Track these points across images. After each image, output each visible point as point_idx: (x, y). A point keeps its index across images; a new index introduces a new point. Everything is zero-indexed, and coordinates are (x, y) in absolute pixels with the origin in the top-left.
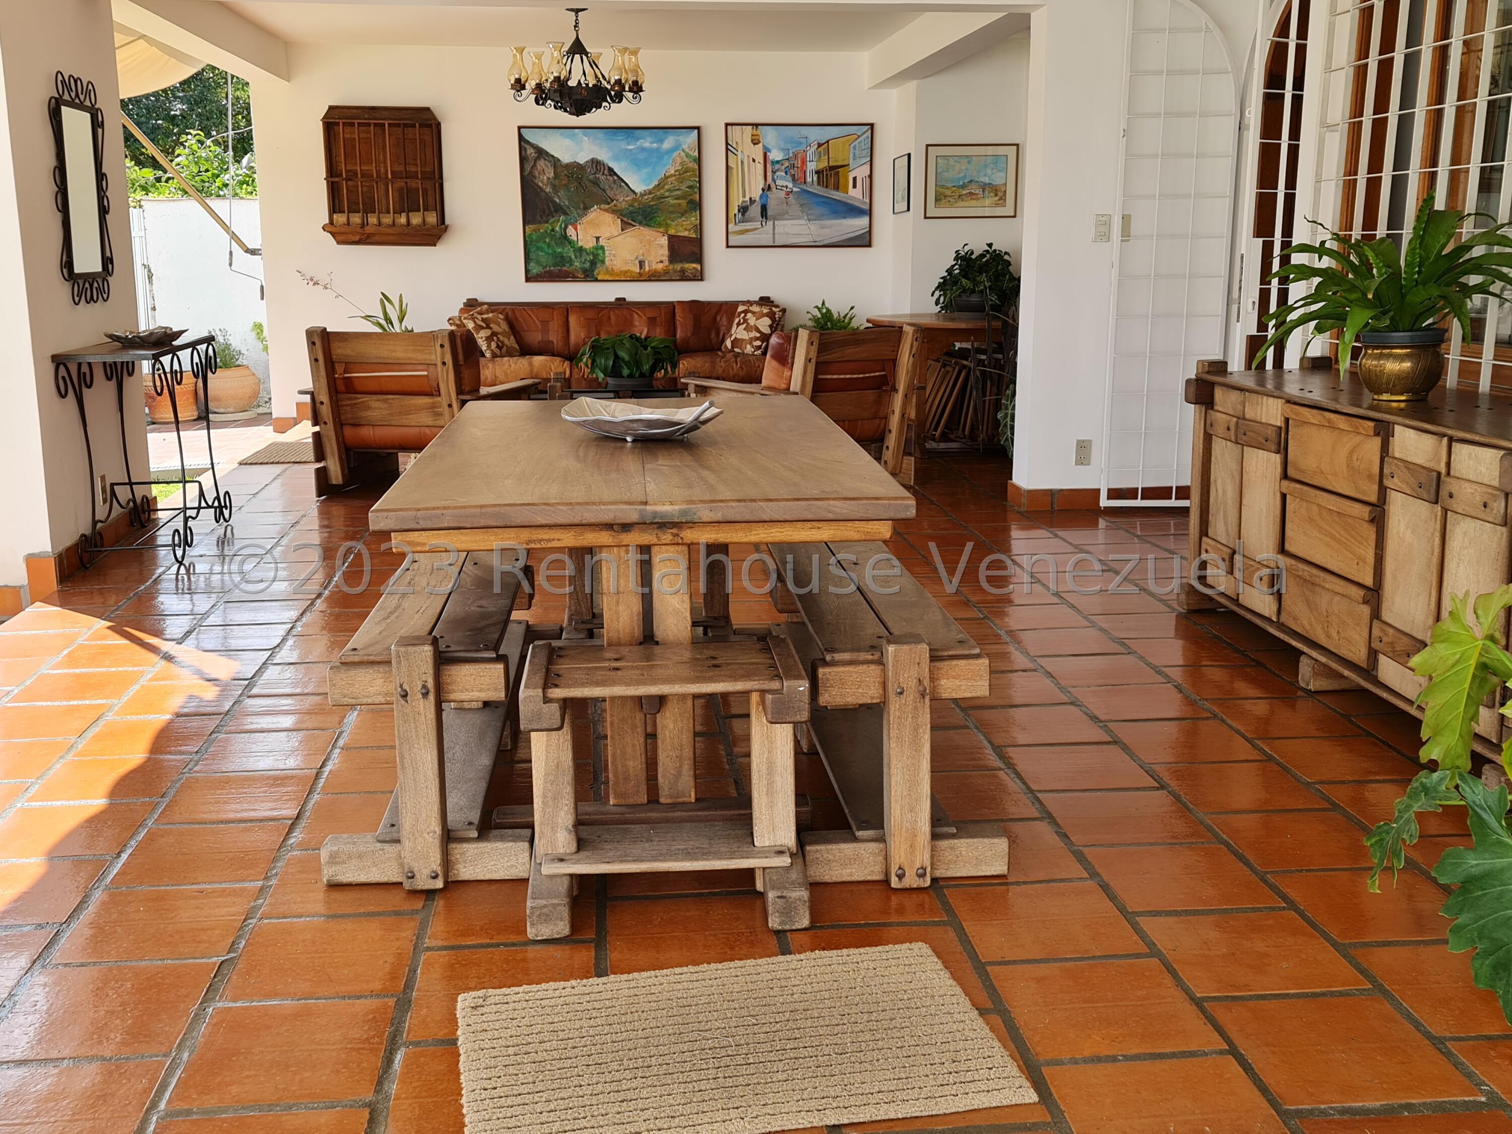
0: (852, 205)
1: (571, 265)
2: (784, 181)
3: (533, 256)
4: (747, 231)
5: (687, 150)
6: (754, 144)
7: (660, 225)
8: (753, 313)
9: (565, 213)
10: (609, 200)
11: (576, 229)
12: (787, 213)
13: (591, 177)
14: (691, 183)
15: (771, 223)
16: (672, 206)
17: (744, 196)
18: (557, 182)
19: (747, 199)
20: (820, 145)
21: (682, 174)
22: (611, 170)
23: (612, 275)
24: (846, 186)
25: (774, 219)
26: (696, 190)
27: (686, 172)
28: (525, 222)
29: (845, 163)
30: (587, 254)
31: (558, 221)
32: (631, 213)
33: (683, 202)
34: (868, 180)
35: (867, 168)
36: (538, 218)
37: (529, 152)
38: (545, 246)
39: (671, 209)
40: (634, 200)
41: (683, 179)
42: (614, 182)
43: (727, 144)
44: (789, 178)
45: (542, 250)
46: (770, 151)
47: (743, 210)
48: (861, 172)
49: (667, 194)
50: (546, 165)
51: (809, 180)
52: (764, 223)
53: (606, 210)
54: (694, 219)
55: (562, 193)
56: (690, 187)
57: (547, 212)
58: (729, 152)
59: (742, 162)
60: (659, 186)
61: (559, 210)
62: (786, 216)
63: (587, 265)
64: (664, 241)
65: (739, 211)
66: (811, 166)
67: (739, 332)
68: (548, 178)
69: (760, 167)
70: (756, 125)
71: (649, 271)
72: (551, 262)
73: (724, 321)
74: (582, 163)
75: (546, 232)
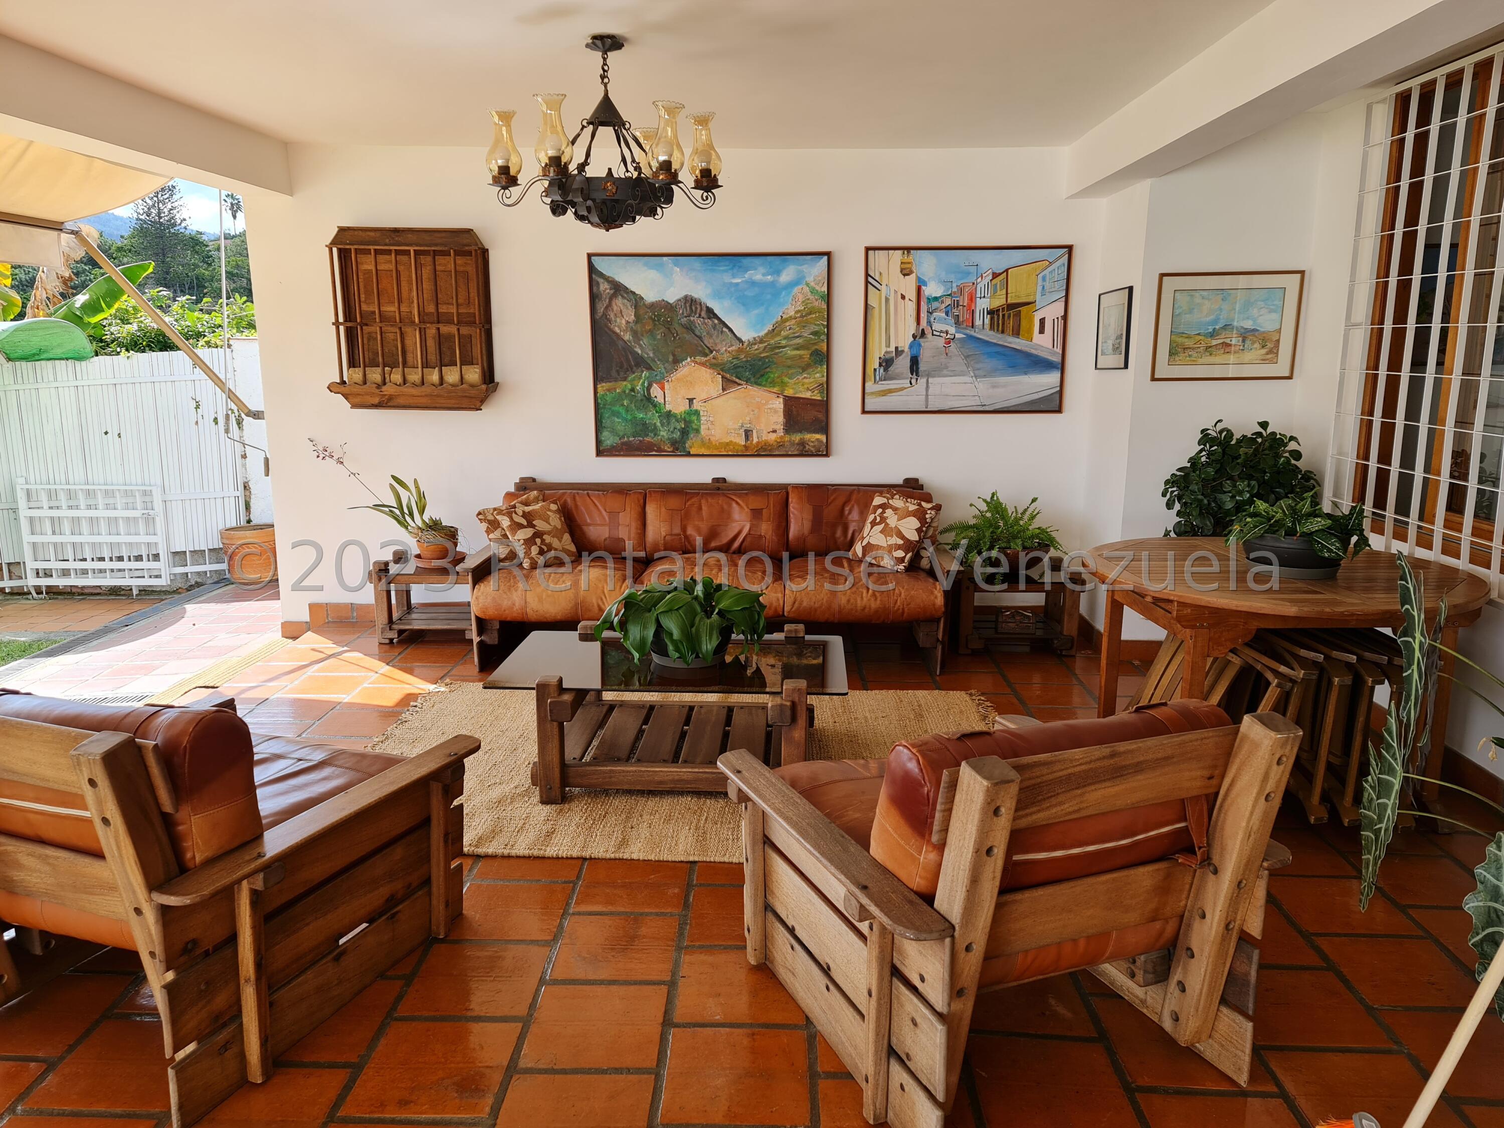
0: (1037, 356)
1: (655, 435)
2: (944, 325)
3: (606, 422)
4: (890, 391)
5: (812, 284)
6: (905, 275)
7: (773, 383)
8: (895, 509)
9: (649, 368)
10: (707, 351)
11: (663, 388)
12: (947, 367)
13: (684, 321)
14: (817, 328)
15: (924, 380)
16: (792, 358)
17: (888, 346)
18: (638, 327)
19: (892, 349)
20: (995, 275)
21: (804, 316)
22: (710, 313)
23: (709, 448)
24: (1030, 331)
25: (929, 375)
26: (824, 337)
27: (810, 313)
28: (597, 379)
29: (1031, 299)
30: (677, 421)
31: (640, 378)
32: (736, 367)
33: (805, 353)
34: (1061, 322)
35: (1061, 305)
36: (614, 373)
37: (602, 288)
38: (622, 410)
39: (789, 362)
40: (740, 350)
41: (807, 322)
42: (714, 326)
43: (867, 275)
44: (951, 320)
45: (617, 414)
46: (926, 285)
47: (887, 363)
48: (1052, 312)
49: (784, 342)
50: (624, 304)
51: (978, 322)
52: (913, 381)
53: (703, 364)
54: (818, 375)
55: (645, 341)
56: (815, 333)
57: (625, 366)
58: (870, 286)
59: (887, 300)
60: (772, 332)
61: (641, 363)
62: (945, 372)
63: (677, 435)
64: (778, 404)
65: (880, 365)
66: (982, 305)
67: (873, 535)
68: (628, 322)
69: (911, 307)
70: (908, 249)
71: (758, 442)
72: (629, 429)
73: (855, 515)
74: (671, 301)
75: (624, 392)
